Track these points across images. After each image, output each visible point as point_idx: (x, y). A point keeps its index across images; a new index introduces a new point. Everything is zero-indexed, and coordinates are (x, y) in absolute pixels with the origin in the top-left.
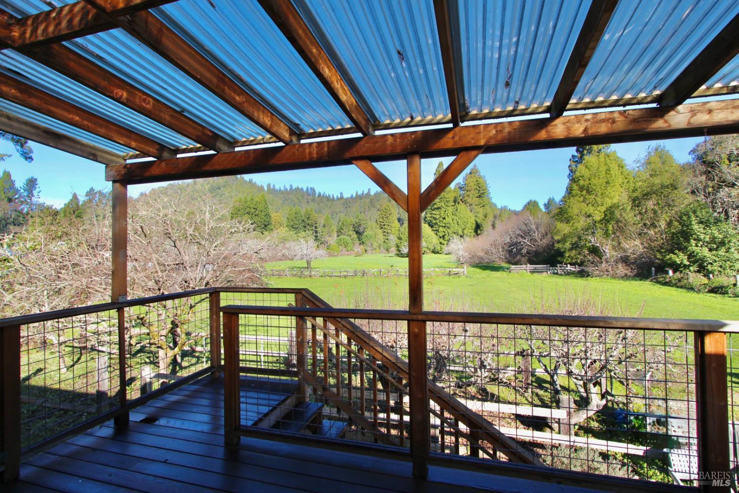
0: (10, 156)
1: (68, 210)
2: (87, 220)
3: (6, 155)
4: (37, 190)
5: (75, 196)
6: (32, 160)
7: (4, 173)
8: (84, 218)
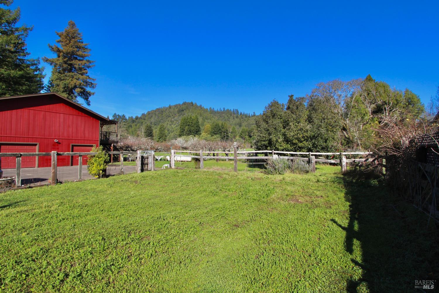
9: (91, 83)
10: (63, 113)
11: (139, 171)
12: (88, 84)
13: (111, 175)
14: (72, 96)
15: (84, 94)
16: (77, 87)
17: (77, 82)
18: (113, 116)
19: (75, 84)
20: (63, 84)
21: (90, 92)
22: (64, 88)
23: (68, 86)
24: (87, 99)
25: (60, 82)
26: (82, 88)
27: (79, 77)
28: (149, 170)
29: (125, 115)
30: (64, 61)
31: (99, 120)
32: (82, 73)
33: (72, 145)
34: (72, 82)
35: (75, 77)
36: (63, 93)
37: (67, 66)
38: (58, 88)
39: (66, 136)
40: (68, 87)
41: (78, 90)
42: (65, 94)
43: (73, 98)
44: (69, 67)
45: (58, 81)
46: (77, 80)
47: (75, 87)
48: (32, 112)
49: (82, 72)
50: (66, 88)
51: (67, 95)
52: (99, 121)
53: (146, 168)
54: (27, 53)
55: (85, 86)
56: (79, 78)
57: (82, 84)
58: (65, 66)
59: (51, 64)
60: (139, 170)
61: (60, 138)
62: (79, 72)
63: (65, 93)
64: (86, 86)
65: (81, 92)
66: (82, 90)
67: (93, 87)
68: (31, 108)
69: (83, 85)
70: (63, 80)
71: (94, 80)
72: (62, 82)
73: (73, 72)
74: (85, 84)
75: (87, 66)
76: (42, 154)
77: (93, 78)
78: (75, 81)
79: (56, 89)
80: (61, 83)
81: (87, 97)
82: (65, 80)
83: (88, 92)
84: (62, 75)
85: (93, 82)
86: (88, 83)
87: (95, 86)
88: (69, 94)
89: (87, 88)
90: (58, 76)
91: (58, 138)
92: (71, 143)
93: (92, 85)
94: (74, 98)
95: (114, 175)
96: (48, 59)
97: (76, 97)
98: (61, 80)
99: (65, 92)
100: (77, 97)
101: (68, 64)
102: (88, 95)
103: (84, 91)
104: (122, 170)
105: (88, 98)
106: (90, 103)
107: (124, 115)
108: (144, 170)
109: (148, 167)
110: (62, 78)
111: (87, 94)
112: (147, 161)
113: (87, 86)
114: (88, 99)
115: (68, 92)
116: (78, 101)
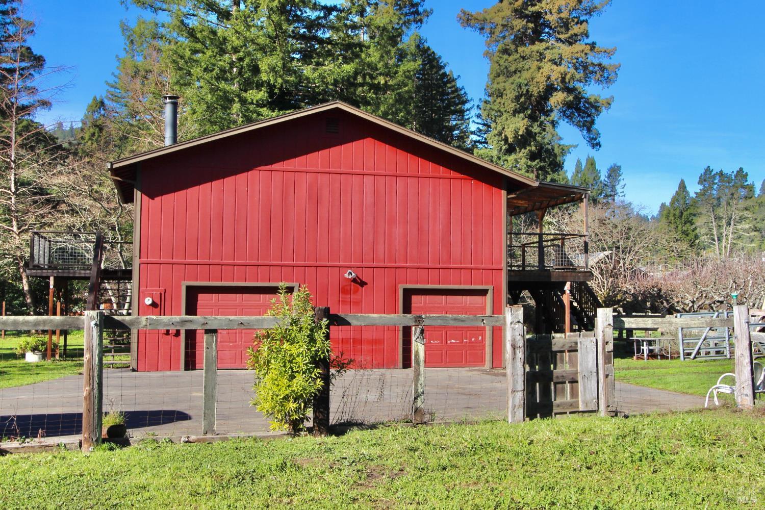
0: (576, 146)
1: (672, 212)
2: (701, 227)
3: (571, 146)
4: (622, 183)
5: (682, 186)
6: (600, 146)
7: (587, 160)
8: (697, 224)
9: (600, 65)
10: (372, 172)
11: (514, 414)
12: (592, 72)
13: (361, 425)
14: (541, 123)
15: (578, 110)
16: (556, 90)
17: (552, 71)
18: (700, 178)
19: (549, 78)
20: (514, 86)
21: (596, 101)
22: (517, 98)
23: (528, 91)
24: (588, 126)
25: (504, 82)
26: (570, 90)
27: (560, 51)
28: (581, 408)
29: (745, 171)
30: (516, 11)
31: (501, 189)
32: (569, 38)
33: (404, 290)
34: (540, 74)
35: (548, 55)
36: (515, 116)
37: (524, 23)
38: (500, 103)
39: (382, 257)
40: (528, 95)
41: (558, 98)
42: (520, 119)
43: (544, 130)
44: (531, 25)
45: (501, 78)
46: (556, 63)
47: (550, 89)
48: (277, 177)
49: (571, 32)
50: (522, 99)
51: (527, 119)
52: (504, 193)
53: (568, 398)
54: (425, 11)
55: (581, 81)
56: (561, 58)
57: (568, 77)
58: (519, 24)
59: (482, 29)
60: (514, 407)
61: (365, 264)
62: (562, 37)
63: (522, 115)
64: (586, 79)
65: (568, 105)
66: (571, 98)
67: (608, 80)
68: (275, 166)
69: (572, 78)
70: (515, 72)
71: (608, 53)
72: (511, 80)
73: (542, 41)
74: (580, 75)
75: (586, 10)
76: (51, 321)
77: (605, 49)
78: (547, 67)
79: (496, 108)
80: (507, 85)
81: (589, 119)
82: (520, 71)
83: (592, 100)
84: (511, 58)
85: (605, 62)
86: (591, 68)
87: (613, 75)
88: (533, 118)
89: (586, 88)
90: (501, 62)
91: (359, 264)
92: (401, 283)
93: (604, 74)
94: (549, 127)
95: (373, 427)
96: (472, 16)
97: (554, 124)
98: (509, 74)
99: (519, 113)
100: (557, 123)
101: (527, 16)
102: (593, 111)
103: (578, 98)
104: (419, 403)
105: (592, 122)
106: (601, 140)
107: (741, 169)
108: (555, 410)
109: (574, 393)
110: (512, 69)
111: (587, 108)
112: (573, 363)
113: (586, 81)
114: (595, 126)
115: (529, 112)
116: (560, 139)
